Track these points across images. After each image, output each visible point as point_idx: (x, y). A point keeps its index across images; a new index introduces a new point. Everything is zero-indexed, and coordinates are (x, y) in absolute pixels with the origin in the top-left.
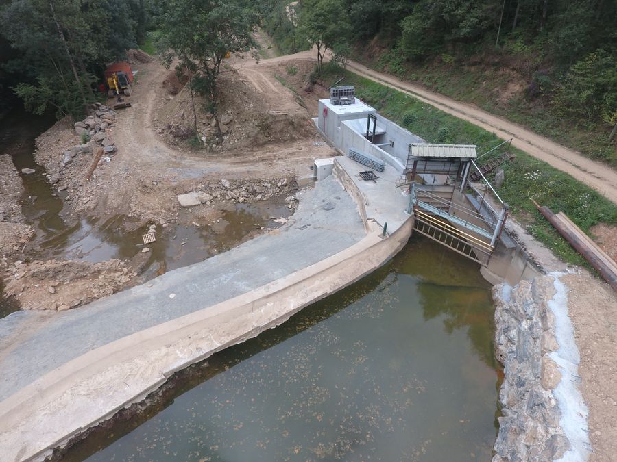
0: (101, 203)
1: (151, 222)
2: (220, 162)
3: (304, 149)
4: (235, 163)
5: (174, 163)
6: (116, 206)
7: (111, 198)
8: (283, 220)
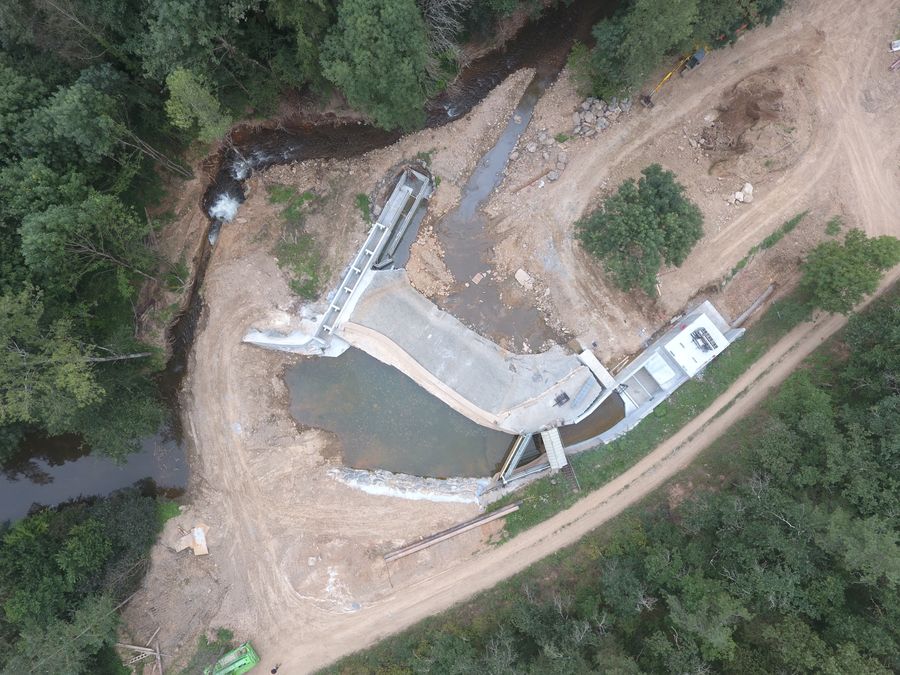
0: (498, 219)
1: (493, 267)
2: (577, 268)
3: (627, 325)
4: (578, 281)
5: (562, 233)
6: (499, 232)
7: (505, 222)
8: (526, 348)
